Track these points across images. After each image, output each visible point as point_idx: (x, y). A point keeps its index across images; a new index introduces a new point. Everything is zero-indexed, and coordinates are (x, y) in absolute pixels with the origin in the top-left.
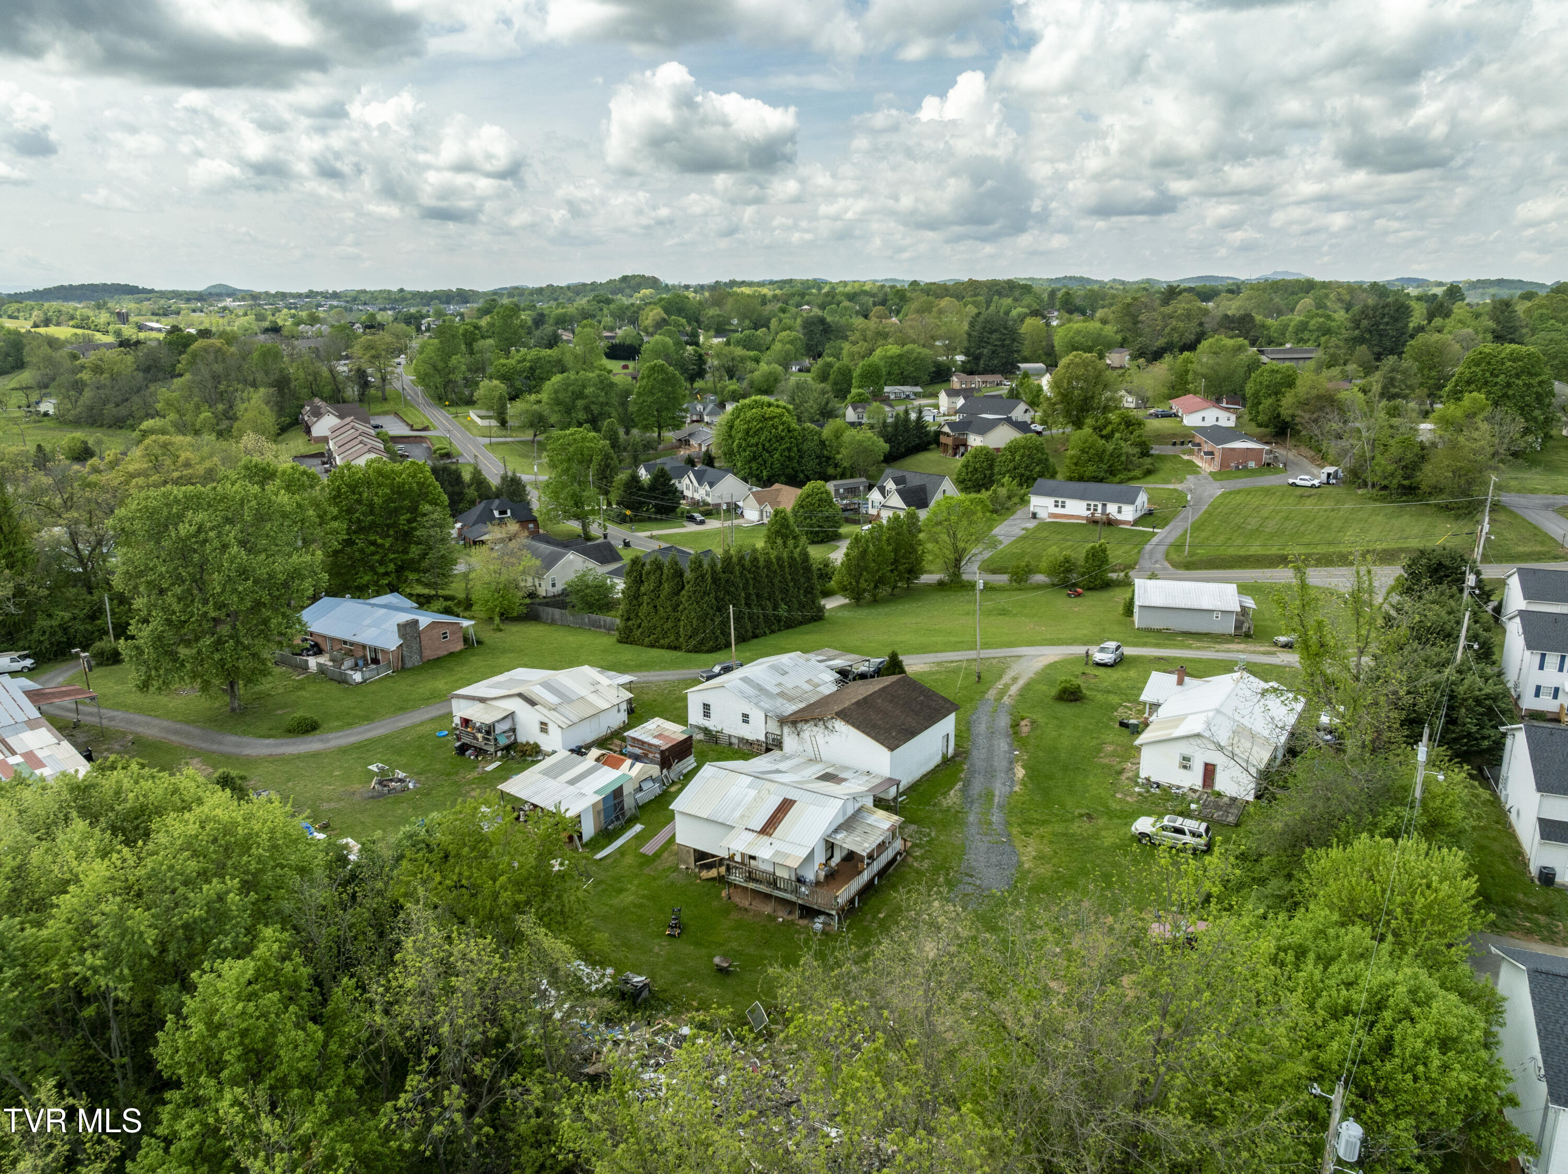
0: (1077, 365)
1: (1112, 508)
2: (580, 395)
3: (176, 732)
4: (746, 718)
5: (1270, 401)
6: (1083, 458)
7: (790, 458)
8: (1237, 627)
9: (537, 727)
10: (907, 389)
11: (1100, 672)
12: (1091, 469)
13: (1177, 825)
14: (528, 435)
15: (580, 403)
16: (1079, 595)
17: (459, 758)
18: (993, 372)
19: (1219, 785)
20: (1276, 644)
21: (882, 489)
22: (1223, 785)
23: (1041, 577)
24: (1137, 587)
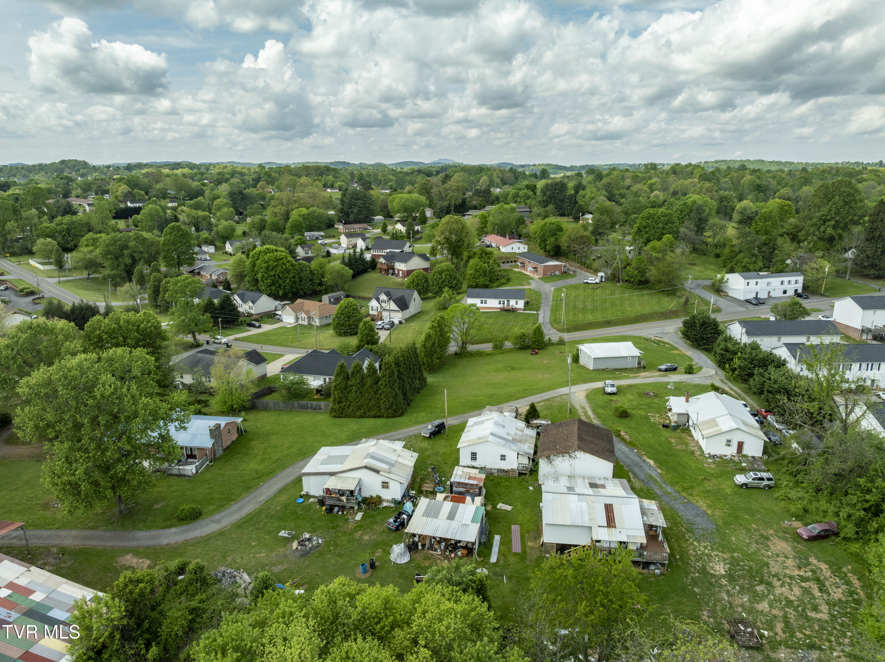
0: (453, 223)
1: (512, 302)
2: (125, 247)
3: (90, 538)
4: (503, 457)
5: (553, 239)
6: (478, 274)
7: (295, 282)
8: (639, 363)
9: (380, 485)
10: (316, 234)
11: (614, 398)
12: (482, 280)
13: (759, 476)
14: (85, 274)
15: (126, 252)
16: (537, 353)
17: (329, 515)
18: (360, 222)
19: (745, 452)
20: (660, 370)
21: (378, 300)
22: (747, 451)
23: (508, 344)
24: (585, 348)
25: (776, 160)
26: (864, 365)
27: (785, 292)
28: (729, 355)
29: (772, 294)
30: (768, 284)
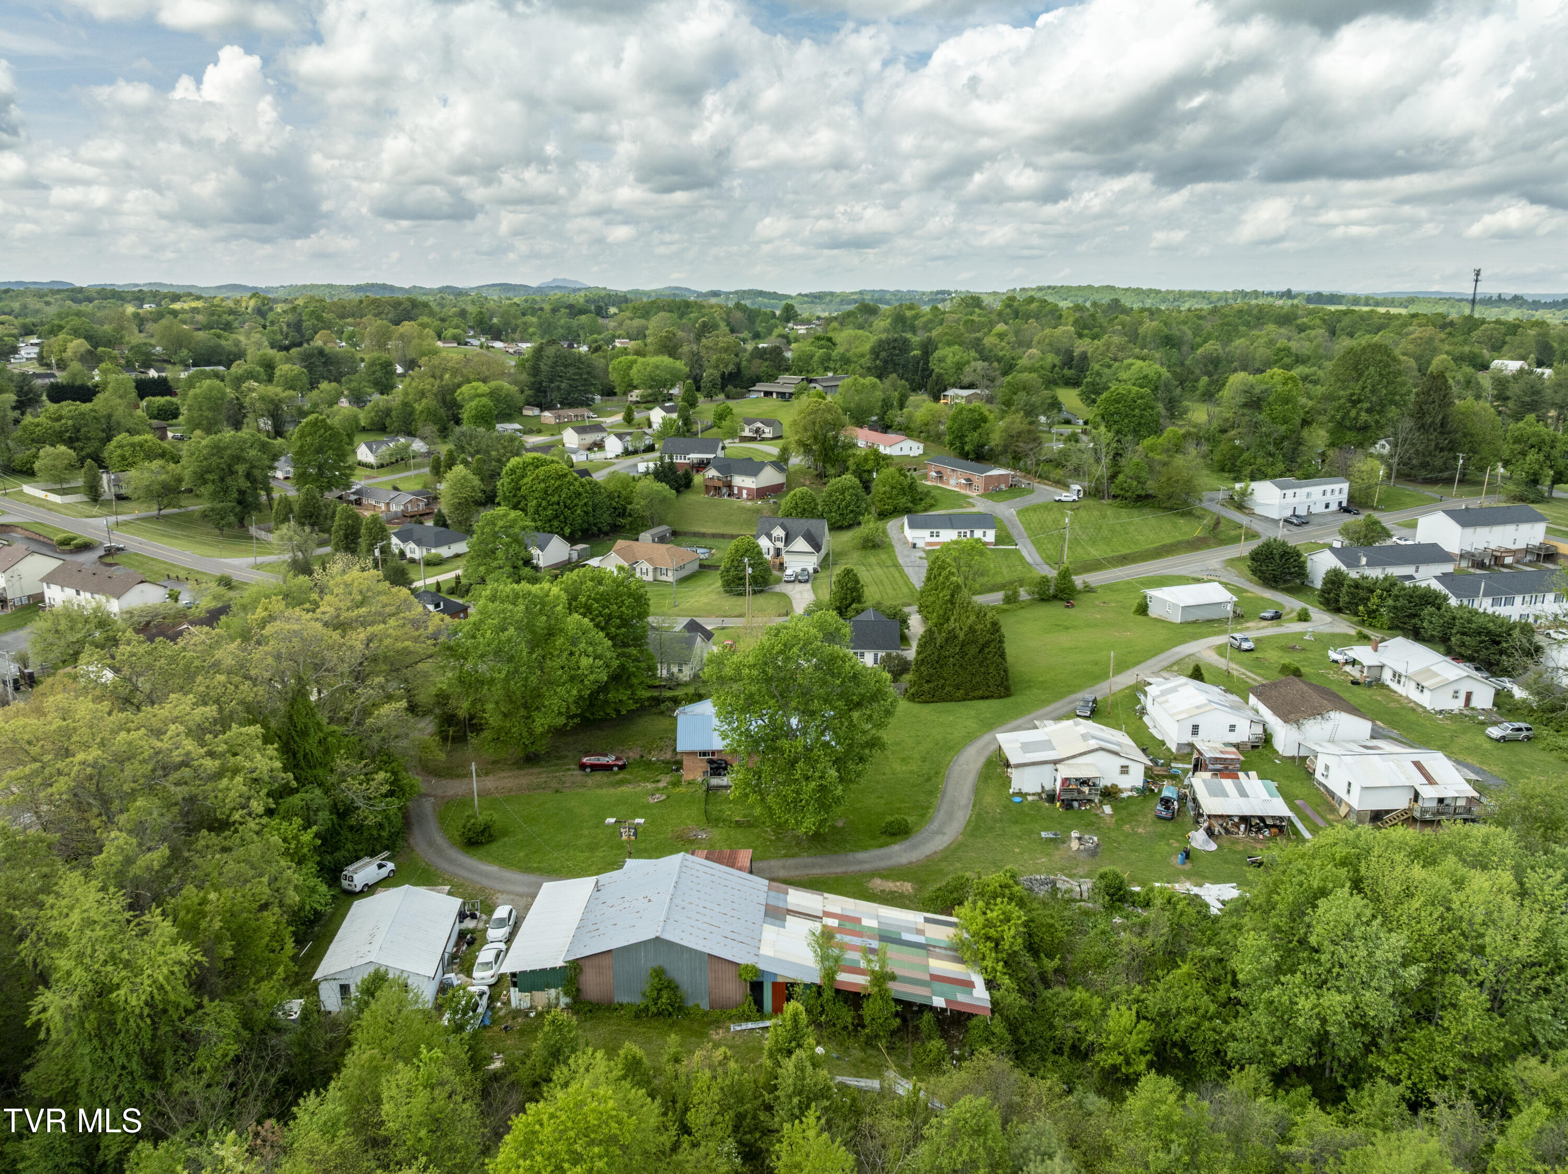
0: (824, 411)
1: (978, 533)
4: (1232, 728)
5: (976, 434)
8: (1234, 611)
9: (1118, 769)
10: (508, 426)
11: (1260, 655)
13: (1517, 726)
14: (154, 510)
18: (571, 405)
19: (1474, 704)
20: (1264, 619)
21: (769, 536)
22: (1476, 703)
23: (1024, 594)
24: (1157, 594)
25: (1134, 286)
26: (1528, 598)
27: (1327, 506)
28: (1363, 594)
29: (1314, 510)
30: (1308, 495)
